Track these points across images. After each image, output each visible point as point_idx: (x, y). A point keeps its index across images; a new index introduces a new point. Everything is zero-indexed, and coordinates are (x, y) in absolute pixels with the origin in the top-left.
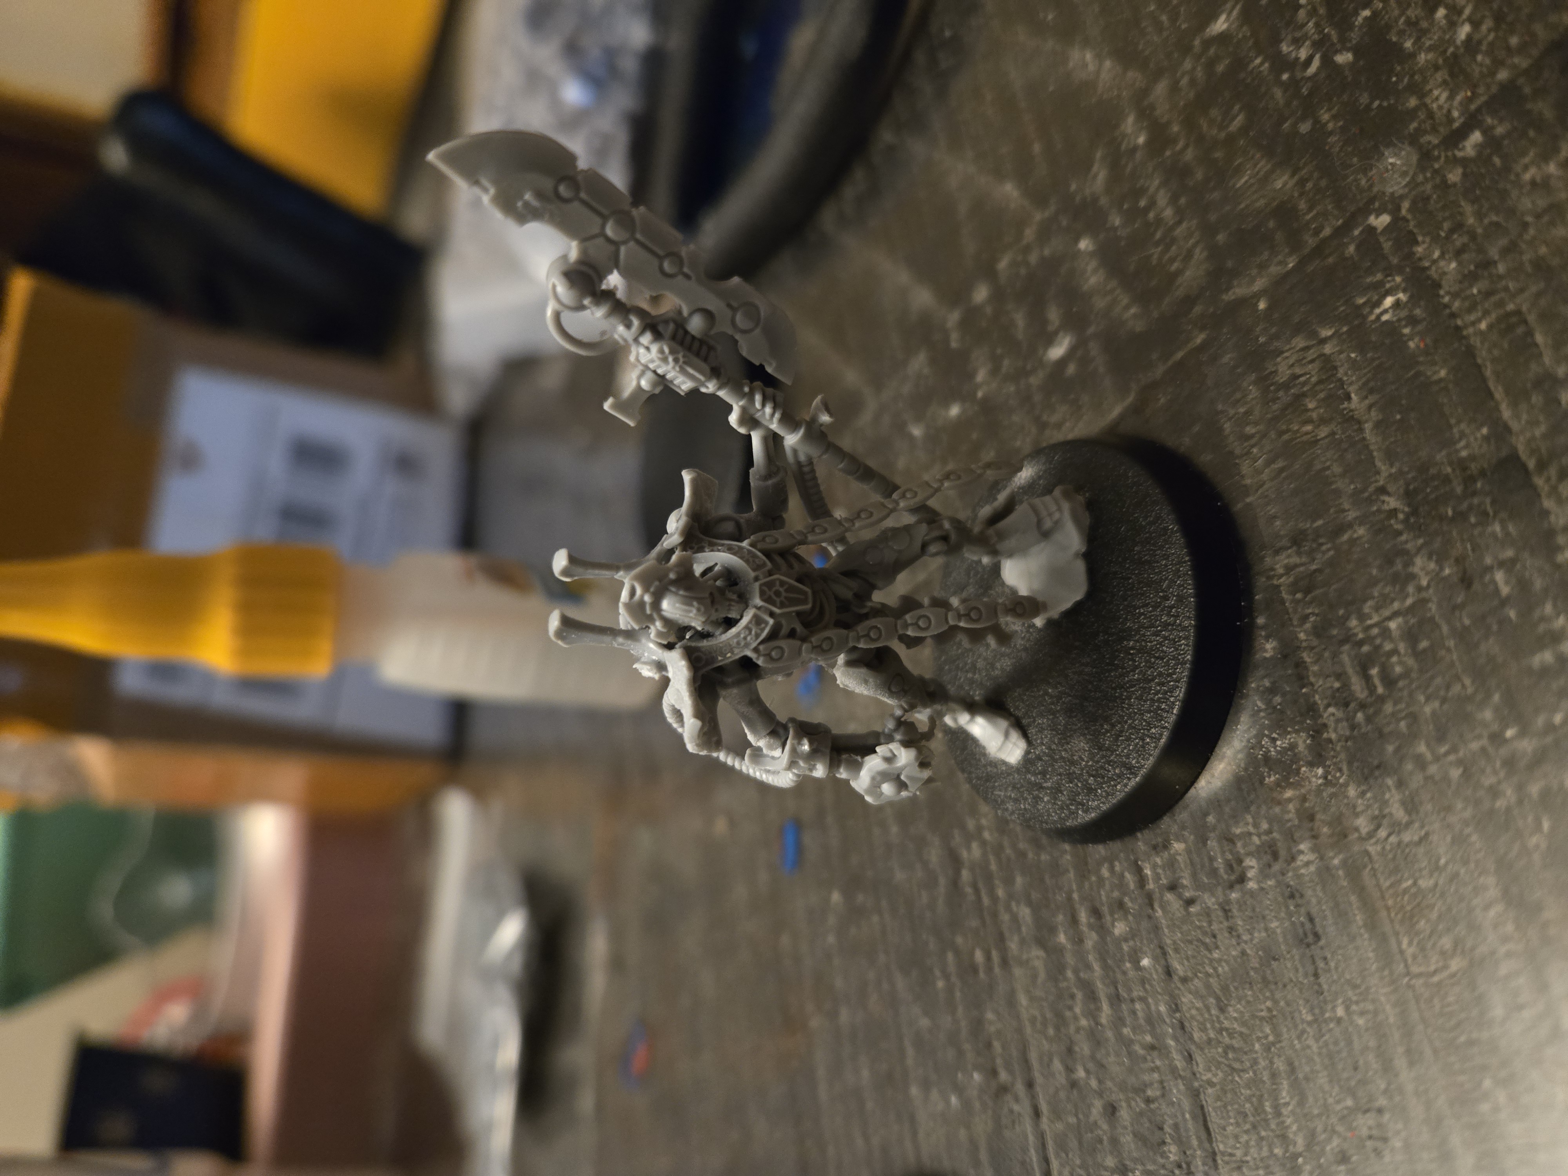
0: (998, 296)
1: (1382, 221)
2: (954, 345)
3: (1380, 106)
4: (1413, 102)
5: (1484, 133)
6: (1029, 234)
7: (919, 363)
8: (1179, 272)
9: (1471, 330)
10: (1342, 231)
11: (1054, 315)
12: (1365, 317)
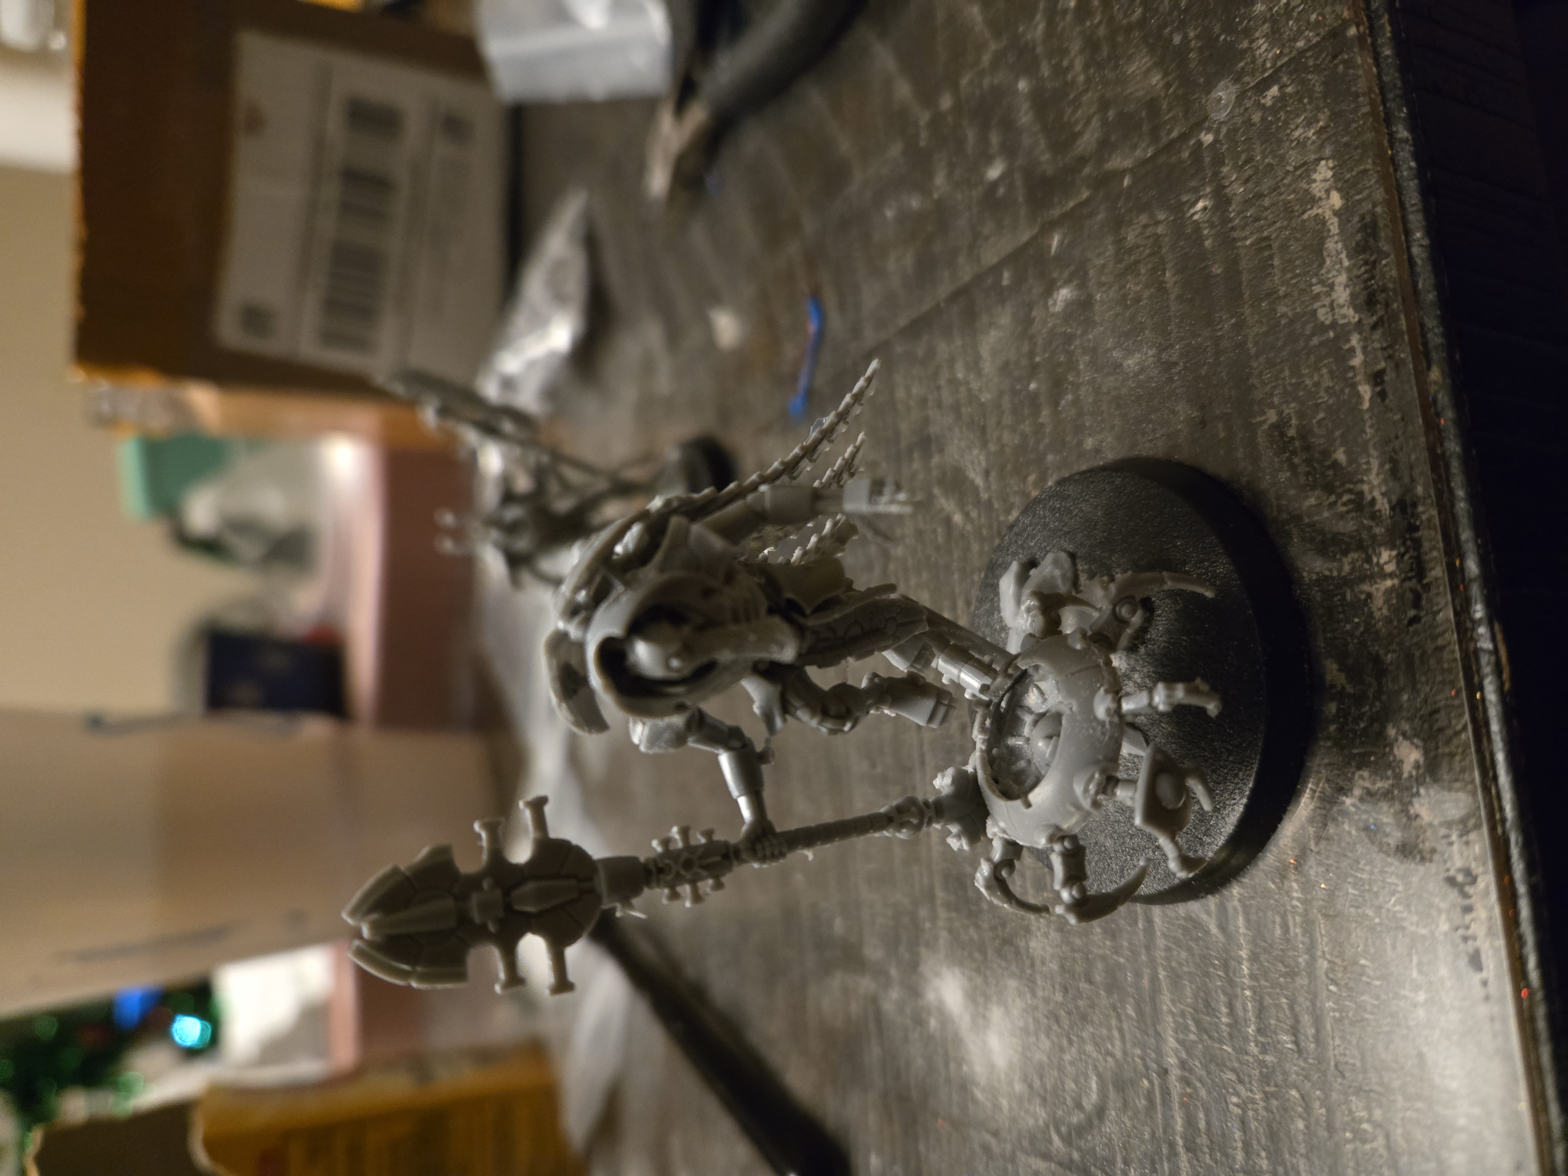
0: (958, 107)
1: (1208, 138)
2: (922, 143)
3: (1225, 40)
4: (1245, 44)
5: (1280, 89)
6: (986, 58)
7: (896, 150)
8: (1080, 134)
9: (1239, 244)
10: (1184, 137)
11: (995, 139)
12: (1184, 213)
